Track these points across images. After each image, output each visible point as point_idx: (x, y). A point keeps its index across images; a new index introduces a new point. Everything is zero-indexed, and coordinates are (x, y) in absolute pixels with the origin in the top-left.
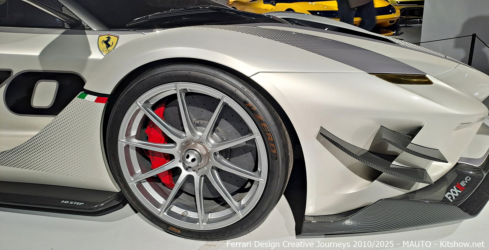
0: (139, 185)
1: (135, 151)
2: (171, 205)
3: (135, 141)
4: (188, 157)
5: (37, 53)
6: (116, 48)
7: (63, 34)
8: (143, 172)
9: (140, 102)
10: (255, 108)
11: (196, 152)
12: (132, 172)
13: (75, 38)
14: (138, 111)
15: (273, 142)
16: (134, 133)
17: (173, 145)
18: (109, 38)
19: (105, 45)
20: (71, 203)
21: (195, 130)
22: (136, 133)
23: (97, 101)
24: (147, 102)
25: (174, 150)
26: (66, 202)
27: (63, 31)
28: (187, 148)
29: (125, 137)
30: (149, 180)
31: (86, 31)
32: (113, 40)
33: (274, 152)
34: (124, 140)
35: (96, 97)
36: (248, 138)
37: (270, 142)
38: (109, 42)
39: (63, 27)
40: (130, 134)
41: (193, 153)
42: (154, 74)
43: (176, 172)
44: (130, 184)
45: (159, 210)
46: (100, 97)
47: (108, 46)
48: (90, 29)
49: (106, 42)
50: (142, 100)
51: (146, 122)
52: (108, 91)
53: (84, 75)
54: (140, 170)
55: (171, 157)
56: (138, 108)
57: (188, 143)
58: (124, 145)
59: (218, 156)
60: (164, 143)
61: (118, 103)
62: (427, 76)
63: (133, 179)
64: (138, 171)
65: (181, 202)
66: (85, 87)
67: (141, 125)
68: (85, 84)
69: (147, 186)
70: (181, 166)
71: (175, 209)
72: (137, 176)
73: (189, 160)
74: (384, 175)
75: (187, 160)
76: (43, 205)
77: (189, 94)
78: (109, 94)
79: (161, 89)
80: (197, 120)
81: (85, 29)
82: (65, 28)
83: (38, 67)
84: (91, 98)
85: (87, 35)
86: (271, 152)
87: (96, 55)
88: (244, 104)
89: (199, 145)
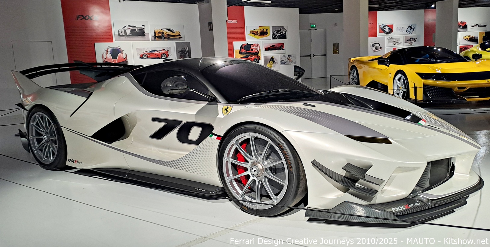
0: (231, 182)
1: (231, 165)
2: (245, 195)
3: (231, 159)
4: (252, 169)
5: (195, 113)
6: (230, 113)
7: (207, 104)
8: (233, 176)
9: (234, 141)
10: (283, 147)
11: (257, 168)
12: (228, 175)
13: (212, 106)
14: (234, 144)
15: (291, 165)
16: (231, 155)
17: (248, 163)
18: (228, 107)
19: (225, 111)
20: (200, 190)
21: (258, 157)
22: (232, 155)
23: (217, 139)
24: (238, 141)
25: (248, 166)
26: (197, 189)
27: (207, 102)
28: (254, 165)
29: (226, 157)
30: (236, 180)
31: (218, 103)
32: (230, 108)
33: (291, 170)
34: (226, 158)
35: (217, 137)
36: (281, 162)
37: (289, 165)
38: (227, 110)
39: (207, 101)
40: (229, 156)
41: (255, 167)
42: (241, 128)
43: (248, 177)
44: (226, 181)
45: (239, 196)
46: (219, 137)
47: (227, 111)
48: (220, 102)
49: (226, 109)
50: (235, 140)
51: (237, 151)
52: (222, 134)
53: (214, 125)
54: (232, 175)
55: (246, 169)
56: (233, 143)
57: (254, 162)
58: (226, 161)
59: (268, 171)
60: (245, 162)
61: (225, 140)
62: (389, 139)
63: (228, 179)
64: (231, 174)
65: (251, 195)
66: (213, 132)
67: (235, 152)
68: (213, 129)
69: (234, 183)
70: (250, 174)
71: (247, 197)
72: (231, 177)
73: (253, 170)
74: (351, 190)
75: (252, 170)
76: (187, 190)
77: (256, 139)
78: (222, 135)
79: (244, 135)
80: (261, 152)
81: (218, 102)
82: (208, 101)
83: (194, 120)
84: (215, 137)
85: (218, 106)
86: (290, 170)
87: (221, 115)
88: (278, 145)
89: (259, 164)
